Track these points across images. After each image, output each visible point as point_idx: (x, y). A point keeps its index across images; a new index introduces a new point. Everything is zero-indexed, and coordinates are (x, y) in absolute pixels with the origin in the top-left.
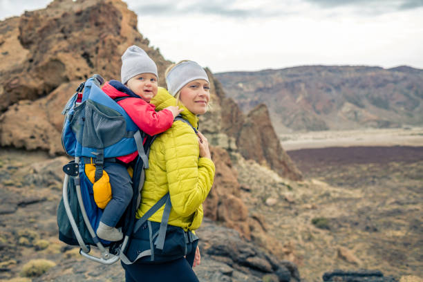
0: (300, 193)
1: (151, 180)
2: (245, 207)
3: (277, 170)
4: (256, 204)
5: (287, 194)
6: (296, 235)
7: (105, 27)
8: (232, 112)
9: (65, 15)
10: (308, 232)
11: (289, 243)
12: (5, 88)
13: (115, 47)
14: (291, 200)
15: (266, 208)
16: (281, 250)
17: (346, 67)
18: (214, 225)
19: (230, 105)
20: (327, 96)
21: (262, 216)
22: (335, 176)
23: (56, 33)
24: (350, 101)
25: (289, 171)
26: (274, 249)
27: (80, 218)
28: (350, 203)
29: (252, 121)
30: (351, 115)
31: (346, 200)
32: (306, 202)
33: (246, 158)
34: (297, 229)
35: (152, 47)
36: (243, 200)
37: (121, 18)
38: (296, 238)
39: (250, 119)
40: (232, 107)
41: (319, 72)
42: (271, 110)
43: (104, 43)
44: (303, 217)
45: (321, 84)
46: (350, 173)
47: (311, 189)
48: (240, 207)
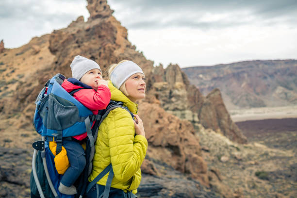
0: (246, 153)
1: (99, 153)
2: (205, 163)
3: (228, 136)
4: (213, 161)
5: (236, 153)
6: (244, 184)
7: (105, 38)
8: (195, 95)
9: (79, 32)
10: (252, 181)
11: (238, 190)
12: (39, 81)
13: (113, 52)
14: (239, 158)
15: (221, 164)
16: (232, 195)
17: (278, 61)
18: (182, 176)
19: (193, 90)
20: (264, 82)
21: (218, 169)
22: (272, 140)
23: (73, 44)
24: (282, 86)
25: (238, 137)
26: (227, 194)
27: (46, 182)
28: (284, 160)
29: (210, 101)
30: (283, 96)
31: (281, 158)
32: (250, 160)
33: (206, 128)
34: (244, 179)
35: (138, 51)
36: (204, 158)
37: (116, 32)
38: (244, 186)
39: (208, 99)
40: (195, 92)
41: (257, 65)
42: (223, 93)
43: (104, 49)
44: (248, 170)
45: (259, 74)
46: (283, 138)
47: (254, 150)
48: (201, 163)
